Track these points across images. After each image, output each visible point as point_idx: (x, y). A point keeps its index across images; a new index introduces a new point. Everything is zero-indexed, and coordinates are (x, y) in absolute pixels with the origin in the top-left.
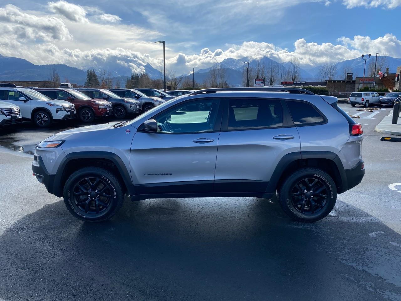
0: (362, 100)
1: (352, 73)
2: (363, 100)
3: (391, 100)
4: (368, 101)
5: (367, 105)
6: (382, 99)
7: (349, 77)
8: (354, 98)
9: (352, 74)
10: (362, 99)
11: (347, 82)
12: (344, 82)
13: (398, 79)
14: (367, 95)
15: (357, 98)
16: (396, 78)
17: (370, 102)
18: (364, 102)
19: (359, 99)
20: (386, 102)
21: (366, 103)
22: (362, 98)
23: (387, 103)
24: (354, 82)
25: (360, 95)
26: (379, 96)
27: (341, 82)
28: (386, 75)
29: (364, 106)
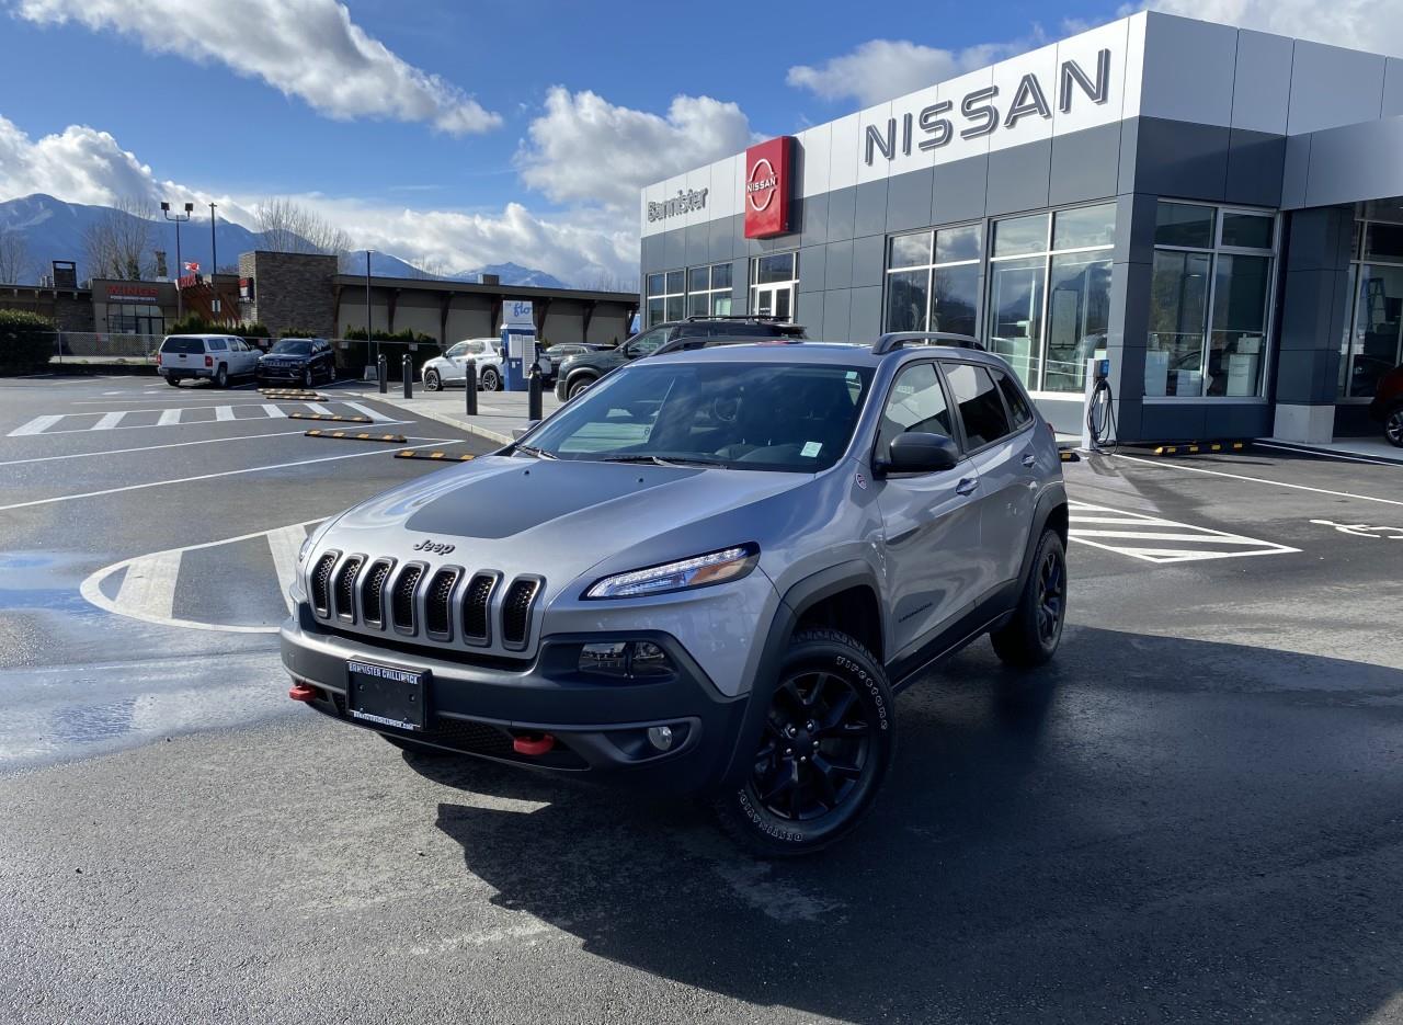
0: (207, 365)
1: (73, 264)
2: (209, 362)
3: (295, 363)
4: (223, 365)
5: (223, 380)
6: (266, 359)
7: (65, 276)
8: (177, 355)
9: (74, 266)
10: (207, 358)
11: (59, 293)
12: (45, 293)
13: (251, 294)
14: (217, 345)
15: (189, 355)
16: (244, 291)
17: (231, 370)
18: (214, 368)
19: (195, 361)
20: (282, 369)
21: (219, 372)
22: (206, 354)
23: (284, 372)
24: (86, 297)
25: (197, 347)
26: (249, 350)
27: (37, 292)
28: (208, 279)
29: (214, 384)
